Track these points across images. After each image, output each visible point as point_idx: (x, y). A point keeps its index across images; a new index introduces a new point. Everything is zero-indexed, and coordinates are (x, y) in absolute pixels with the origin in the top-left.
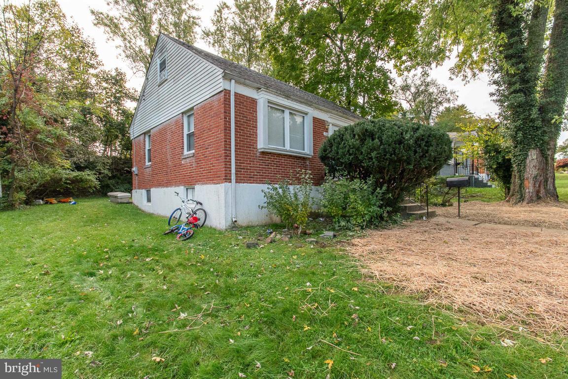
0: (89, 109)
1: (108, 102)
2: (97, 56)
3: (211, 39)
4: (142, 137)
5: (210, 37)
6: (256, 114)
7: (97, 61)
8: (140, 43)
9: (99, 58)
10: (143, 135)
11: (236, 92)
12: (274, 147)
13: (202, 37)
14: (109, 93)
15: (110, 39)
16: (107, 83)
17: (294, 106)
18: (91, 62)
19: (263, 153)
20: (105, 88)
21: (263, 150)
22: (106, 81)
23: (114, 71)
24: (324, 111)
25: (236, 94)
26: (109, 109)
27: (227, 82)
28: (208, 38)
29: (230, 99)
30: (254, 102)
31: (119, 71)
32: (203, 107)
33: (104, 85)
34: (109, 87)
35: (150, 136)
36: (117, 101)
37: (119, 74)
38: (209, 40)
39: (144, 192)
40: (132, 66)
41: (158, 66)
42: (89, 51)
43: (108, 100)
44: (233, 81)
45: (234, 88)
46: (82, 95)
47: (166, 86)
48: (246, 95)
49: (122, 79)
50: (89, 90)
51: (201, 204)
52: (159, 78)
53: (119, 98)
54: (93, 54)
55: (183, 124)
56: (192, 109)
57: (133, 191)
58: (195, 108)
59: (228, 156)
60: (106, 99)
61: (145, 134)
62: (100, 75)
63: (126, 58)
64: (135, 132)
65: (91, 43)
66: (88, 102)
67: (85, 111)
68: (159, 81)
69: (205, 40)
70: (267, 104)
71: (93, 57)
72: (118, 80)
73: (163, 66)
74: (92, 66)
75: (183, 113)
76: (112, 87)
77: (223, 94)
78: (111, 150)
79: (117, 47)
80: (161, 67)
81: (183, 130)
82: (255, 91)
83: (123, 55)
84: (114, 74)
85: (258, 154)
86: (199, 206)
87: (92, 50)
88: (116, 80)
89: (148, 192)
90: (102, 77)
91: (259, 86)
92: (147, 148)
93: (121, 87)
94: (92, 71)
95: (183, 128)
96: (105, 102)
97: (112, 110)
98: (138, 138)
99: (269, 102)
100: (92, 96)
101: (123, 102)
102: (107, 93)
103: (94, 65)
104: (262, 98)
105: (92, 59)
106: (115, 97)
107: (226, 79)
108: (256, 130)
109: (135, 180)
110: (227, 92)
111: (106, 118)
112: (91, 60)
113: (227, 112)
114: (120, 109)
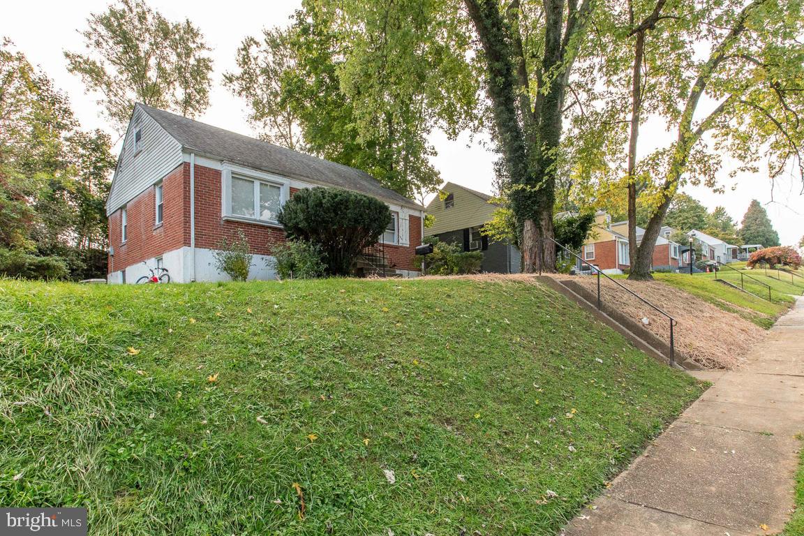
0: (60, 182)
1: (85, 174)
2: (71, 114)
3: (236, 85)
4: (119, 211)
5: (235, 83)
6: (221, 185)
7: (71, 120)
8: (132, 95)
9: (74, 117)
10: (120, 210)
11: (197, 163)
12: (237, 216)
13: (223, 83)
14: (86, 161)
15: (91, 90)
16: (84, 149)
17: (265, 177)
18: (64, 122)
19: (228, 222)
20: (82, 156)
21: (226, 218)
22: (84, 146)
23: (94, 133)
24: (309, 182)
25: (196, 166)
26: (87, 183)
27: (187, 156)
28: (231, 84)
29: (189, 171)
30: (218, 174)
31: (100, 133)
32: (169, 178)
33: (81, 151)
34: (88, 153)
35: (126, 211)
36: (98, 173)
37: (100, 137)
38: (232, 87)
39: (119, 273)
40: (117, 127)
41: (134, 137)
42: (60, 108)
43: (85, 171)
44: (193, 155)
45: (192, 160)
46: (51, 164)
47: (140, 157)
48: (209, 167)
49: (104, 144)
50: (60, 159)
51: (167, 271)
52: (134, 148)
53: (100, 169)
54: (65, 111)
55: (155, 195)
56: (161, 181)
57: (109, 276)
58: (164, 179)
59: (187, 222)
60: (82, 170)
61: (121, 208)
62: (76, 138)
63: (110, 117)
64: (111, 207)
65: (63, 97)
66: (58, 175)
67: (56, 186)
68: (135, 151)
69: (228, 87)
70: (230, 176)
71: (67, 115)
72: (98, 145)
73: (138, 137)
74: (64, 127)
75: (155, 185)
76: (90, 154)
77: (182, 166)
78: (90, 240)
79: (98, 103)
80: (136, 137)
81: (155, 202)
82: (219, 163)
83: (107, 112)
84: (94, 136)
85: (222, 223)
86: (165, 272)
87: (65, 106)
88: (97, 145)
89: (124, 272)
90: (78, 141)
91: (221, 158)
92: (124, 223)
93: (104, 154)
94: (64, 133)
95: (154, 200)
96: (82, 173)
97: (91, 185)
98: (114, 215)
99: (233, 173)
100: (63, 166)
101: (106, 174)
102: (84, 162)
103: (66, 125)
104: (226, 170)
105: (65, 118)
106: (95, 168)
107: (186, 153)
108: (221, 200)
109: (111, 265)
110: (186, 165)
111: (81, 194)
112: (63, 119)
113: (187, 182)
114: (101, 184)
